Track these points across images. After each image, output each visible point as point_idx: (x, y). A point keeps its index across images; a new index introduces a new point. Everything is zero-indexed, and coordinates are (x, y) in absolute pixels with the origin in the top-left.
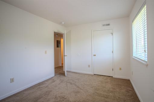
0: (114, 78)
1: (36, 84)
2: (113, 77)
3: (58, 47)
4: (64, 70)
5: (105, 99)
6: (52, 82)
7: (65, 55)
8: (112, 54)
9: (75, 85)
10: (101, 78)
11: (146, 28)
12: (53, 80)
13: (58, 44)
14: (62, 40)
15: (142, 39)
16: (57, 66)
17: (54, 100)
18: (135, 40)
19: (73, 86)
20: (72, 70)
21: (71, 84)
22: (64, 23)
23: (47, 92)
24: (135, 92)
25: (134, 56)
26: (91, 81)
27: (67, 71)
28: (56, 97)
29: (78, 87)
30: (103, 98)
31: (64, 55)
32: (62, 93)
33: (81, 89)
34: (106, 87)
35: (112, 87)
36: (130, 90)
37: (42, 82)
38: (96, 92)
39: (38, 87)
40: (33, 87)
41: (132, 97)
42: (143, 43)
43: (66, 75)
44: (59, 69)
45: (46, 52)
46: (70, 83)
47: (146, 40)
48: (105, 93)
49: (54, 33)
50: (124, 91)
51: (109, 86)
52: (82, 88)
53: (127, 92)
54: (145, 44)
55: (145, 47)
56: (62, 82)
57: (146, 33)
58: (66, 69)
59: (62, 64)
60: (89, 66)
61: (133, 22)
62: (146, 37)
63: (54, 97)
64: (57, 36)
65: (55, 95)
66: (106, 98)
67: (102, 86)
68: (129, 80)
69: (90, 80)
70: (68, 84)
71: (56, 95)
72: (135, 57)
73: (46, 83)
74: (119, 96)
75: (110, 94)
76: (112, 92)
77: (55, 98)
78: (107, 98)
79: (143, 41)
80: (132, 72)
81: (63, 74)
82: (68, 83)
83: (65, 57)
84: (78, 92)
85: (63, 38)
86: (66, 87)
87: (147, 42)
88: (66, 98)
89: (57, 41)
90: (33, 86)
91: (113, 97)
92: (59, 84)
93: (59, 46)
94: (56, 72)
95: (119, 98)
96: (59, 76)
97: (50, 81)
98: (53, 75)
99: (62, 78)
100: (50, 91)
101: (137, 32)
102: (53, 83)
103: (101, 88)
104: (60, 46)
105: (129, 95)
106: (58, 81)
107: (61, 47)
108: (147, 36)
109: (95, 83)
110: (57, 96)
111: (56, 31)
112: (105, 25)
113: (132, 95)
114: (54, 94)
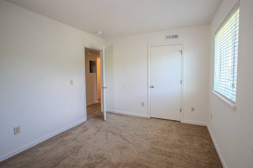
0: (183, 124)
1: (57, 134)
2: (181, 122)
3: (91, 71)
4: (102, 111)
5: (168, 158)
6: (83, 132)
7: (104, 86)
8: (180, 84)
9: (120, 135)
10: (161, 125)
11: (237, 40)
12: (85, 127)
13: (91, 66)
14: (98, 60)
15: (230, 58)
16: (90, 104)
17: (86, 160)
18: (218, 59)
19: (117, 138)
20: (115, 111)
21: (113, 134)
22: (102, 33)
23: (75, 148)
24: (214, 146)
25: (215, 90)
26: (145, 129)
27: (107, 112)
28: (90, 156)
29: (125, 139)
30: (164, 157)
31: (101, 86)
32: (99, 150)
33: (129, 142)
34: (170, 139)
35: (178, 138)
36: (206, 144)
37: (66, 132)
38: (153, 148)
39: (61, 140)
40: (53, 140)
41: (210, 155)
42: (230, 64)
43: (105, 119)
44: (94, 108)
45: (72, 83)
46: (112, 132)
47: (236, 60)
48: (168, 149)
49: (84, 50)
50: (197, 145)
51: (174, 137)
52: (132, 141)
53: (202, 146)
54: (234, 66)
55: (234, 71)
56: (98, 131)
57: (237, 48)
58: (105, 108)
59: (100, 100)
60: (143, 104)
61: (216, 33)
62: (236, 56)
63: (87, 156)
64: (89, 53)
65: (88, 152)
66: (168, 156)
67: (163, 137)
68: (206, 127)
69: (145, 127)
70: (109, 134)
71: (90, 154)
72: (216, 92)
73: (73, 132)
74: (189, 154)
75: (176, 150)
76: (178, 147)
77: (88, 158)
78: (170, 156)
79: (230, 61)
80: (211, 115)
81: (100, 117)
82: (110, 132)
83: (104, 90)
84: (124, 148)
85: (99, 57)
86: (106, 140)
87: (237, 64)
88: (106, 159)
89: (90, 61)
90: (51, 138)
91: (179, 155)
92: (95, 134)
93: (94, 70)
94: (89, 114)
95: (189, 156)
96: (94, 119)
97: (80, 129)
98: (84, 119)
99: (100, 123)
100: (80, 147)
101: (222, 47)
102: (85, 133)
103: (161, 140)
104: (96, 70)
105: (204, 153)
106: (92, 130)
107: (96, 72)
108: (239, 53)
109: (152, 132)
110: (92, 154)
111: (88, 46)
112: (170, 36)
113: (209, 151)
114: (86, 151)
